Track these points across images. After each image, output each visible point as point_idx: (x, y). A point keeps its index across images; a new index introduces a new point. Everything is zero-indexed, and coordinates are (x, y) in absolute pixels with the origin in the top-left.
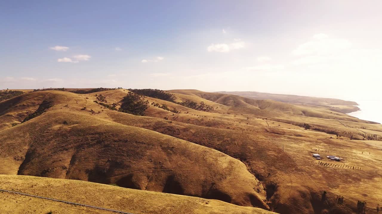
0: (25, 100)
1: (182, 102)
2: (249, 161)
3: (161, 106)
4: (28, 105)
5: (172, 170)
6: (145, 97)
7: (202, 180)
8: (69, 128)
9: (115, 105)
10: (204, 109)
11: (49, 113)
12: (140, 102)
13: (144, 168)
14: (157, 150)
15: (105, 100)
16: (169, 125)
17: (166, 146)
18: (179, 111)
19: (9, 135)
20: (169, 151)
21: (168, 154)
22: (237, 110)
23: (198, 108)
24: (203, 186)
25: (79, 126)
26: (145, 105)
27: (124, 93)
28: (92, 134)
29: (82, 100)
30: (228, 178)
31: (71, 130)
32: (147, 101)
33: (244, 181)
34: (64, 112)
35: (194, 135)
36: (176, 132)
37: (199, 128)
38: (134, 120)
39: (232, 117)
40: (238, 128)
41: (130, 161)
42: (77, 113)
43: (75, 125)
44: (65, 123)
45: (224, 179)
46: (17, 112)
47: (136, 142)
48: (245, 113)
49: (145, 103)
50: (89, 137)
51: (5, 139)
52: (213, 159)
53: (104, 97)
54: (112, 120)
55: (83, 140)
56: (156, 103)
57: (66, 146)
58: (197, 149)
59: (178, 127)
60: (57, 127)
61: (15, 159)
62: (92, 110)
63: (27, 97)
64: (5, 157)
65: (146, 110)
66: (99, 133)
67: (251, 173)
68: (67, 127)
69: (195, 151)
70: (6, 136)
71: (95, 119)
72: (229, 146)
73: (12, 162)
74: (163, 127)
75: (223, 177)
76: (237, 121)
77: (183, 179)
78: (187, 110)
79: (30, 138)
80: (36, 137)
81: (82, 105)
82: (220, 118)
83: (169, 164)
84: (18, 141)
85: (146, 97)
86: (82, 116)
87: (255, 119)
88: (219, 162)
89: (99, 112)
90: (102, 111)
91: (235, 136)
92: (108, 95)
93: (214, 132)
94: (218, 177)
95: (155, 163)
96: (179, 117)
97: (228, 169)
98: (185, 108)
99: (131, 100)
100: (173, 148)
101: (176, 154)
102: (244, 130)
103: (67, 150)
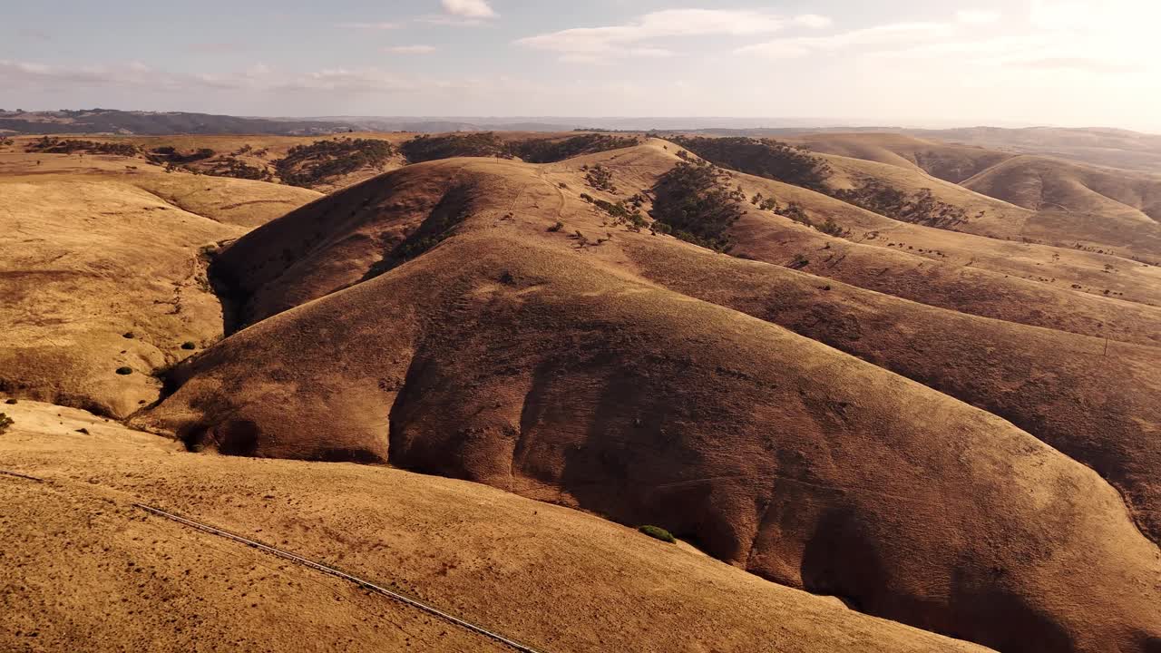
0: (398, 190)
1: (852, 188)
2: (1136, 480)
3: (784, 207)
4: (407, 207)
5: (842, 493)
6: (730, 175)
7: (956, 550)
8: (520, 300)
9: (640, 202)
10: (931, 215)
11: (462, 241)
12: (716, 194)
13: (747, 468)
14: (789, 406)
15: (611, 184)
16: (819, 299)
17: (820, 396)
18: (845, 229)
19: (365, 307)
20: (831, 414)
21: (829, 428)
22: (1058, 226)
23: (910, 212)
24: (959, 575)
25: (547, 293)
26: (732, 206)
27: (667, 160)
28: (584, 327)
29: (549, 195)
30: (1060, 554)
31: (524, 305)
32: (739, 189)
33: (1122, 574)
34: (502, 240)
35: (910, 344)
36: (844, 329)
37: (930, 319)
38: (705, 273)
39: (1040, 256)
40: (1077, 315)
41: (699, 438)
42: (536, 242)
43: (534, 289)
44: (506, 279)
45: (1041, 558)
46: (381, 228)
47: (719, 370)
48: (1091, 241)
49: (731, 198)
50: (576, 334)
51: (356, 320)
52: (995, 463)
53: (607, 174)
54: (636, 270)
55: (558, 343)
56: (766, 196)
57: (512, 359)
58: (933, 415)
59: (853, 309)
60: (485, 290)
61: (382, 386)
62: (579, 235)
63: (404, 179)
64: (357, 378)
65: (735, 224)
66: (603, 326)
67: (1146, 536)
68: (514, 295)
69: (923, 424)
70: (357, 313)
71: (588, 267)
72: (1051, 404)
73: (375, 395)
74: (800, 307)
75: (1036, 548)
76: (1063, 278)
77: (883, 531)
78: (873, 223)
79: (418, 321)
80: (433, 320)
81: (551, 215)
82: (996, 262)
83: (833, 466)
84: (389, 330)
85: (734, 172)
86: (553, 254)
87: (1136, 269)
88: (1017, 479)
89: (600, 241)
90: (607, 238)
91: (1074, 366)
92: (619, 164)
93: (989, 342)
94: (1019, 546)
95: (782, 456)
96: (847, 258)
97: (1056, 515)
98: (863, 215)
99: (686, 184)
100: (844, 405)
101: (856, 432)
102: (1100, 325)
103: (517, 373)
